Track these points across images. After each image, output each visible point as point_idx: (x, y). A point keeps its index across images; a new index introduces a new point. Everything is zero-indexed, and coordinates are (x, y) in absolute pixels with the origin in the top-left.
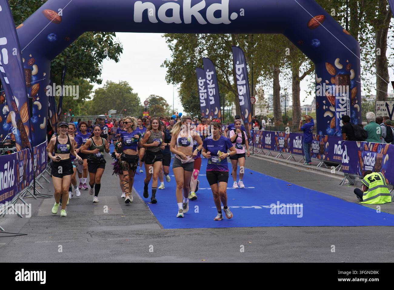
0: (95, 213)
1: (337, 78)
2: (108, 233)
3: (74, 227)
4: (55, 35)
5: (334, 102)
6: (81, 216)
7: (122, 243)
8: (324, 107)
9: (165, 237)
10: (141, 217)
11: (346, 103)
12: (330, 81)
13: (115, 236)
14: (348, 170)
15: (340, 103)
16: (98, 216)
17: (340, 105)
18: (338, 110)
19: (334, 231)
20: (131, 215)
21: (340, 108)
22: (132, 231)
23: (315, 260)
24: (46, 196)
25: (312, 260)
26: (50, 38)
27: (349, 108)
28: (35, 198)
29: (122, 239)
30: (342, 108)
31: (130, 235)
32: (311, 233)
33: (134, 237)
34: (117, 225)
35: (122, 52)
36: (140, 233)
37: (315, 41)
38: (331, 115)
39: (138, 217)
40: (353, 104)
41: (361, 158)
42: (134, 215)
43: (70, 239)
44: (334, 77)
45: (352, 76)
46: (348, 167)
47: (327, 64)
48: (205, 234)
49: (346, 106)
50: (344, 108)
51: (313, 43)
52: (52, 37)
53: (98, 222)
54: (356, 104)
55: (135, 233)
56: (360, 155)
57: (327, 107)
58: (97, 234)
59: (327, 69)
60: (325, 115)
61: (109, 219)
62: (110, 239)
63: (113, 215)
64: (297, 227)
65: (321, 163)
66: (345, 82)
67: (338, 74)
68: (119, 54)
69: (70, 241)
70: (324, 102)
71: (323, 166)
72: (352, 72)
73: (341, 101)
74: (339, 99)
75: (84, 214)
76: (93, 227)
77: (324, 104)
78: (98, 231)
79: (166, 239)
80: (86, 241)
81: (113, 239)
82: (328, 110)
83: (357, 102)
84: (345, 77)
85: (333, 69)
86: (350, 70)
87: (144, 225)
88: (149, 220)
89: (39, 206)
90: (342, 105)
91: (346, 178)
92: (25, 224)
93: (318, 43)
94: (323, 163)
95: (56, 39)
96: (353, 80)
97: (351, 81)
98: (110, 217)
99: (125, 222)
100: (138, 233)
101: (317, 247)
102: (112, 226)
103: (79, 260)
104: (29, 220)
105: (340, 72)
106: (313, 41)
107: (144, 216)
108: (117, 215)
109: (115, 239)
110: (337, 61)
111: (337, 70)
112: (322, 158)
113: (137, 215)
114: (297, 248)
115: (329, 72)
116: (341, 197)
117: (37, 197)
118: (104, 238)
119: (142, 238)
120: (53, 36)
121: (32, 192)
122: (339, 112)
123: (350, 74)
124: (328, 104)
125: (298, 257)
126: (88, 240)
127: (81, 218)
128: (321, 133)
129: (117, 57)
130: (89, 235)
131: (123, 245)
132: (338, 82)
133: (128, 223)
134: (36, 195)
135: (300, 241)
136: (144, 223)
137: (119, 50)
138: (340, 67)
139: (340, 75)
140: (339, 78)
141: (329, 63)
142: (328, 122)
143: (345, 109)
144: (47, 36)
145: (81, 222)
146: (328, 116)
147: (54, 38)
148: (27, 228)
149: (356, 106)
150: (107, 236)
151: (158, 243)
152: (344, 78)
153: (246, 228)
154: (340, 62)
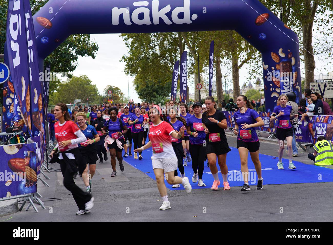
0: (105, 181)
1: (281, 64)
2: (128, 195)
3: (97, 192)
4: (47, 38)
5: (279, 85)
6: (96, 184)
7: (145, 202)
8: (271, 89)
9: (176, 196)
10: (145, 182)
11: (289, 85)
12: (275, 68)
13: (135, 197)
14: (302, 139)
15: (284, 85)
16: (110, 183)
17: (284, 87)
18: (282, 91)
19: (310, 187)
20: (137, 182)
21: (284, 89)
22: (146, 193)
23: (307, 208)
24: (58, 170)
25: (305, 208)
26: (43, 40)
27: (292, 89)
28: (49, 172)
29: (142, 199)
30: (286, 90)
31: (146, 196)
32: (292, 188)
33: (150, 197)
34: (131, 190)
35: (97, 50)
36: (153, 194)
37: (262, 35)
38: (277, 96)
39: (143, 183)
40: (295, 86)
41: (312, 129)
42: (139, 181)
43: (100, 201)
44: (278, 64)
45: (293, 62)
46: (302, 137)
47: (272, 53)
48: (206, 192)
49: (290, 87)
50: (287, 89)
51: (260, 37)
52: (44, 40)
53: (113, 188)
54: (297, 85)
55: (150, 194)
56: (311, 127)
57: (273, 89)
58: (119, 196)
59: (273, 57)
60: (272, 96)
61: (120, 185)
62: (133, 200)
63: (121, 182)
64: (278, 184)
65: (272, 135)
66: (287, 68)
67: (282, 61)
68: (96, 52)
69: (100, 202)
70: (271, 85)
71: (273, 137)
72: (293, 59)
73: (285, 84)
74: (283, 82)
75: (97, 182)
76: (112, 191)
77: (271, 87)
78: (118, 194)
79: (178, 197)
80: (114, 202)
81: (135, 200)
82: (275, 91)
83: (298, 84)
84: (288, 63)
85: (278, 57)
86: (291, 58)
87: (152, 188)
88: (154, 185)
89: (56, 178)
90: (286, 86)
91: (299, 146)
92: (55, 191)
93: (264, 37)
94: (273, 135)
95: (48, 42)
96: (294, 66)
97: (292, 66)
98: (121, 184)
99: (135, 186)
100: (151, 194)
101: (303, 199)
102: (126, 190)
103: (118, 216)
104: (56, 189)
105: (283, 60)
106: (260, 35)
107: (148, 182)
108: (125, 182)
109: (136, 199)
110: (280, 50)
111: (281, 58)
112: (272, 131)
113: (142, 181)
114: (288, 199)
115: (274, 60)
116: (300, 161)
117: (51, 171)
118: (127, 199)
119: (157, 198)
120: (45, 38)
121: (46, 167)
122: (284, 93)
123: (292, 61)
124: (275, 86)
125: (292, 206)
126: (115, 201)
127: (97, 185)
128: (269, 111)
129: (94, 54)
130: (114, 197)
131: (145, 203)
132: (282, 68)
133: (138, 187)
134: (49, 169)
135: (287, 195)
136: (152, 187)
137: (95, 48)
138: (283, 55)
139: (283, 62)
140: (283, 65)
141: (274, 52)
142: (275, 101)
143: (289, 90)
144: (40, 40)
145: (99, 188)
146: (275, 96)
147: (47, 40)
148: (59, 194)
149: (297, 87)
150: (128, 197)
151: (174, 200)
152: (286, 65)
153: (237, 187)
154: (283, 52)
